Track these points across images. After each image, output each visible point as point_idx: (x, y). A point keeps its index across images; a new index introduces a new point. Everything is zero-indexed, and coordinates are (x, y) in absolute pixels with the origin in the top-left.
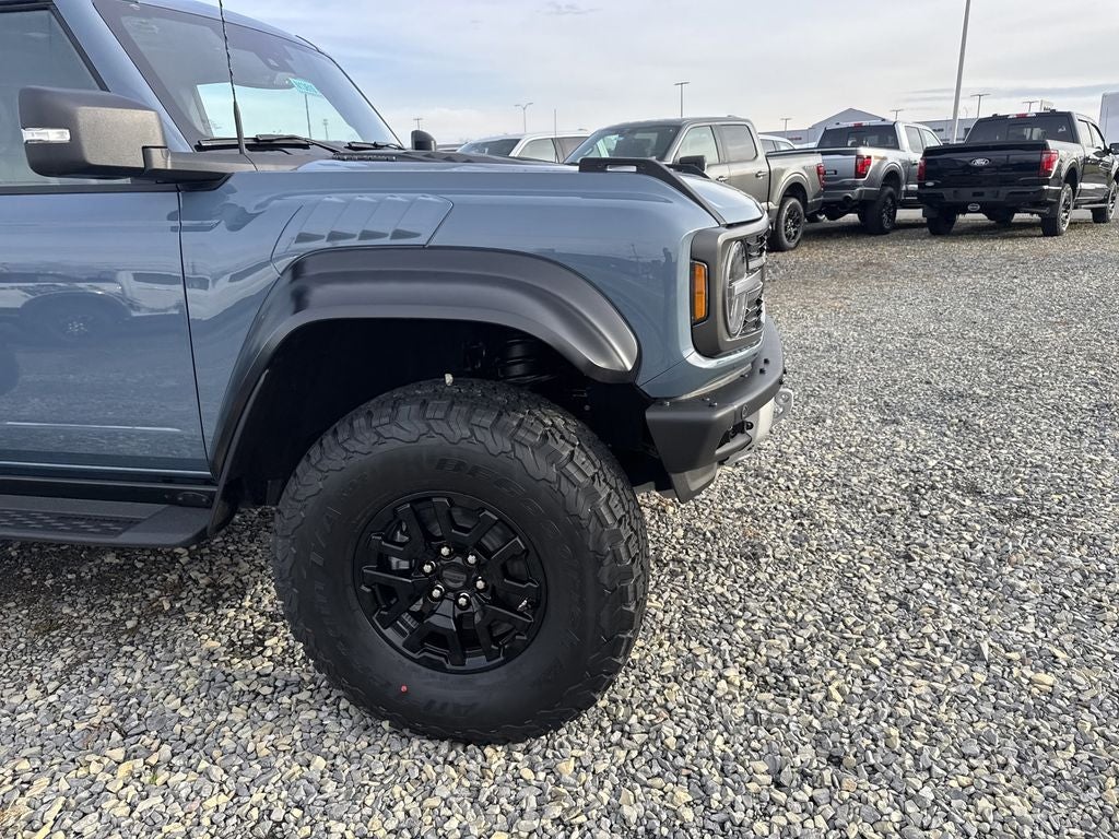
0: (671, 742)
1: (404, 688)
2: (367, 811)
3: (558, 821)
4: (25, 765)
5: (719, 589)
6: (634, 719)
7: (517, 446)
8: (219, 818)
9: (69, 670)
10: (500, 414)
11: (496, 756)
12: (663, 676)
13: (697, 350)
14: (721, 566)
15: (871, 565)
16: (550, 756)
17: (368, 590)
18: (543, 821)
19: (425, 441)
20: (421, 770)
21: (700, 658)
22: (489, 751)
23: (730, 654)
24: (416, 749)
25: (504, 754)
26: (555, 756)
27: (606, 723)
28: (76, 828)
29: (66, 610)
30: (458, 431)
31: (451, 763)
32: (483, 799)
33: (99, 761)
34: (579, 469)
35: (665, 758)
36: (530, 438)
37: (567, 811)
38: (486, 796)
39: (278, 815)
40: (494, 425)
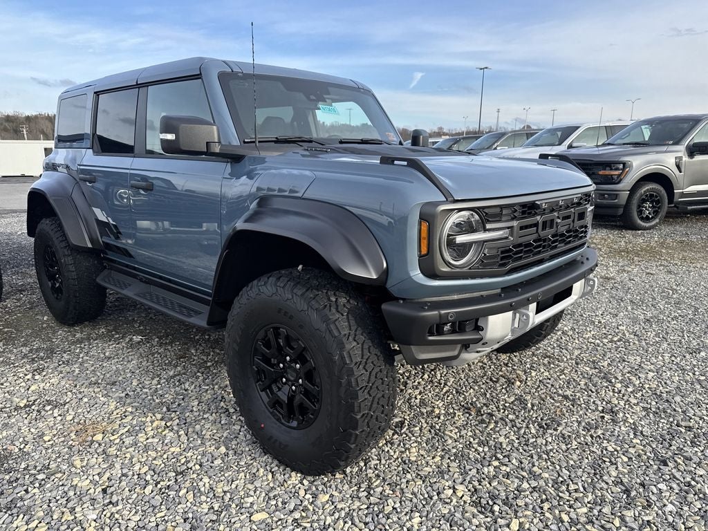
0: (388, 509)
1: (263, 426)
2: (222, 478)
3: (295, 520)
4: (130, 409)
5: (502, 439)
6: (380, 489)
7: (310, 308)
8: (171, 457)
9: (172, 377)
10: (307, 290)
11: (295, 478)
12: (419, 475)
13: (422, 272)
14: (516, 426)
15: (630, 459)
16: (320, 489)
17: (256, 369)
18: (289, 517)
19: (275, 297)
20: (258, 470)
21: (450, 473)
22: (293, 474)
23: (471, 478)
24: (264, 460)
25: (299, 479)
26: (323, 490)
27: (364, 486)
28: (124, 440)
29: (193, 351)
30: (287, 295)
31: (273, 473)
32: (271, 495)
33: (151, 417)
34: (337, 328)
35: (377, 516)
36: (316, 306)
37: (302, 517)
38: (274, 494)
39: (190, 465)
40: (302, 295)
